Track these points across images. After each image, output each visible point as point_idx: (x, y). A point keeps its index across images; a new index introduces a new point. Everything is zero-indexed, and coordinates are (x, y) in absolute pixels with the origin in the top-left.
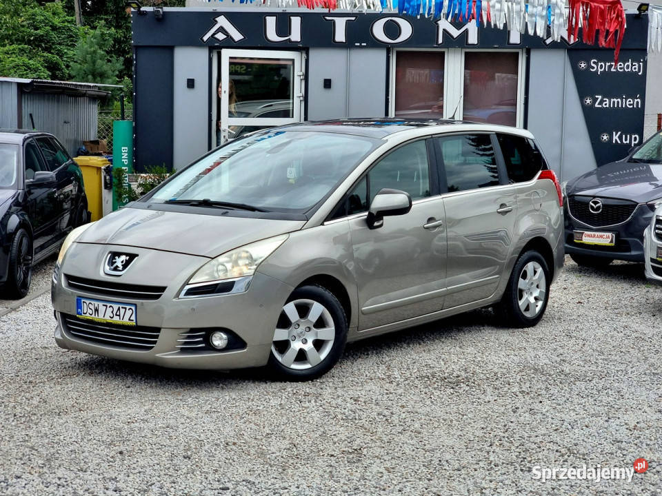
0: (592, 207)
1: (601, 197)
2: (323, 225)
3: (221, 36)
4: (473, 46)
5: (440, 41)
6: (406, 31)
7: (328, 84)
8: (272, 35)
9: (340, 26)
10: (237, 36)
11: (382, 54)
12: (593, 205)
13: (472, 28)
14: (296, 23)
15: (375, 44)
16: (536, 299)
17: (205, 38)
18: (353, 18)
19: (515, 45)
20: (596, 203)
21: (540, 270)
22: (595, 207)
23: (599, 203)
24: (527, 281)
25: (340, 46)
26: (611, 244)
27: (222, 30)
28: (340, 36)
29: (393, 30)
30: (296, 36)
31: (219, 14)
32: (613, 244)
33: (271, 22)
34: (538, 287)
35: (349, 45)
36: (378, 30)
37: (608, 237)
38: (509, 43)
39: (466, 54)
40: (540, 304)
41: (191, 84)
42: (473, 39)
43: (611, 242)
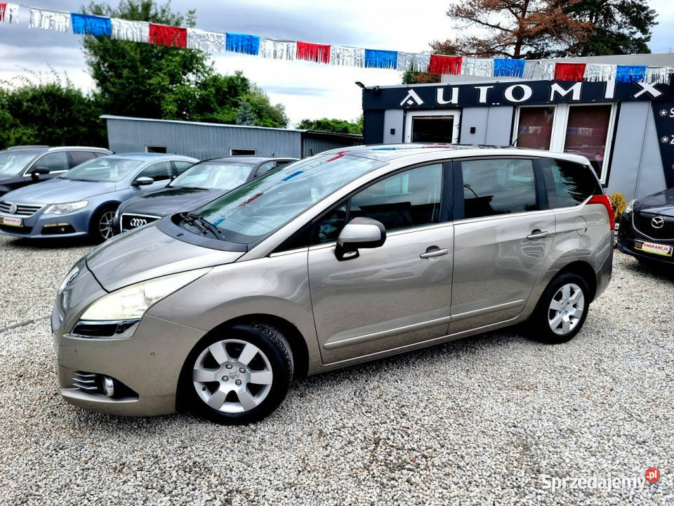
0: (654, 224)
1: (663, 215)
2: (269, 257)
3: (410, 102)
4: (576, 102)
5: (552, 99)
6: (528, 92)
7: (473, 130)
8: (440, 100)
9: (483, 92)
10: (420, 102)
11: (510, 110)
12: (655, 221)
13: (577, 88)
14: (455, 92)
15: (506, 103)
16: (571, 317)
17: (401, 104)
18: (492, 87)
19: (609, 100)
20: (658, 220)
21: (578, 291)
22: (657, 223)
23: (660, 220)
24: (561, 301)
25: (483, 105)
26: (669, 255)
27: (411, 98)
28: (483, 99)
29: (518, 93)
30: (455, 100)
31: (410, 89)
32: (671, 255)
33: (440, 92)
34: (575, 306)
35: (488, 105)
36: (508, 94)
37: (667, 249)
38: (604, 99)
39: (571, 108)
40: (575, 321)
41: (393, 132)
42: (576, 96)
43: (669, 253)
